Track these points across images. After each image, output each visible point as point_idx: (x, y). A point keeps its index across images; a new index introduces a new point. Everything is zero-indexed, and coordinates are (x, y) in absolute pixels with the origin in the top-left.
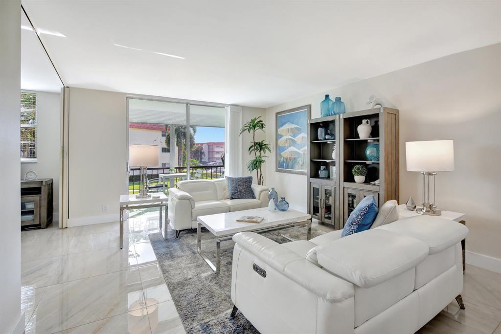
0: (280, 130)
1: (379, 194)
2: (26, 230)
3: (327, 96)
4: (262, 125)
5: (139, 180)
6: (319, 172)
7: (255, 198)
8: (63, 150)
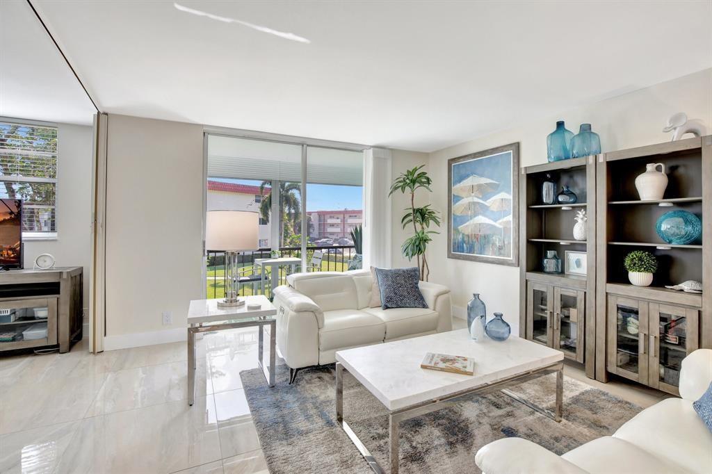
0: (456, 188)
1: (700, 313)
2: (36, 355)
3: (560, 125)
4: (428, 179)
5: (224, 263)
6: (545, 262)
7: (427, 307)
8: (96, 220)
